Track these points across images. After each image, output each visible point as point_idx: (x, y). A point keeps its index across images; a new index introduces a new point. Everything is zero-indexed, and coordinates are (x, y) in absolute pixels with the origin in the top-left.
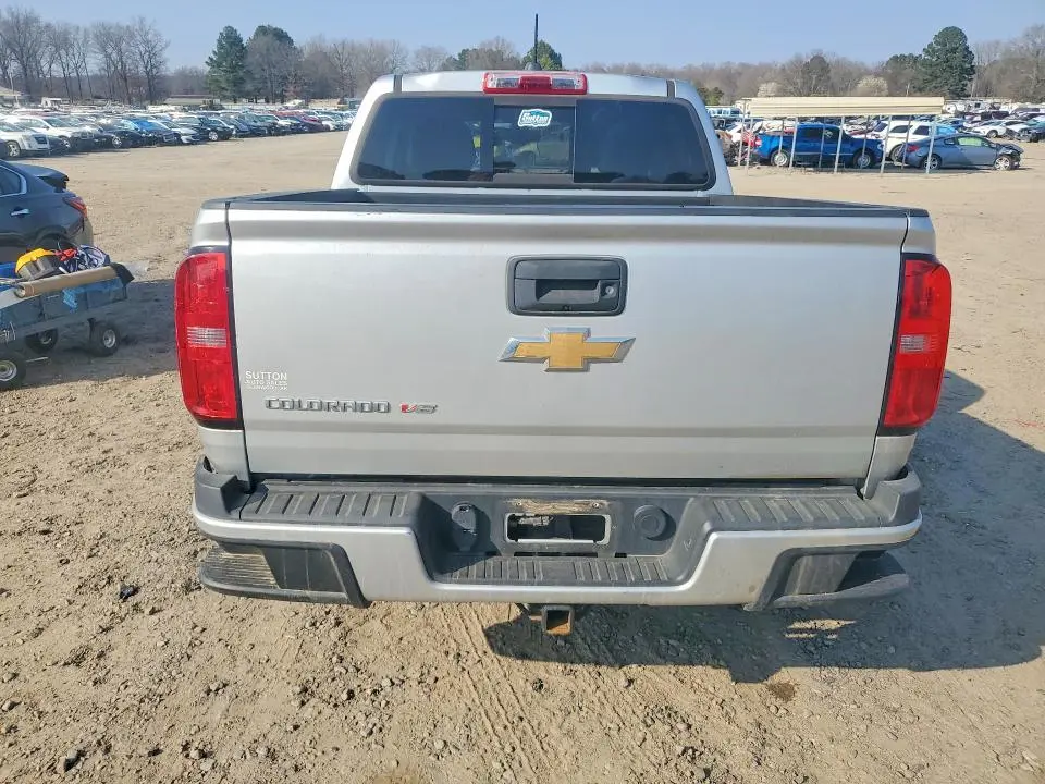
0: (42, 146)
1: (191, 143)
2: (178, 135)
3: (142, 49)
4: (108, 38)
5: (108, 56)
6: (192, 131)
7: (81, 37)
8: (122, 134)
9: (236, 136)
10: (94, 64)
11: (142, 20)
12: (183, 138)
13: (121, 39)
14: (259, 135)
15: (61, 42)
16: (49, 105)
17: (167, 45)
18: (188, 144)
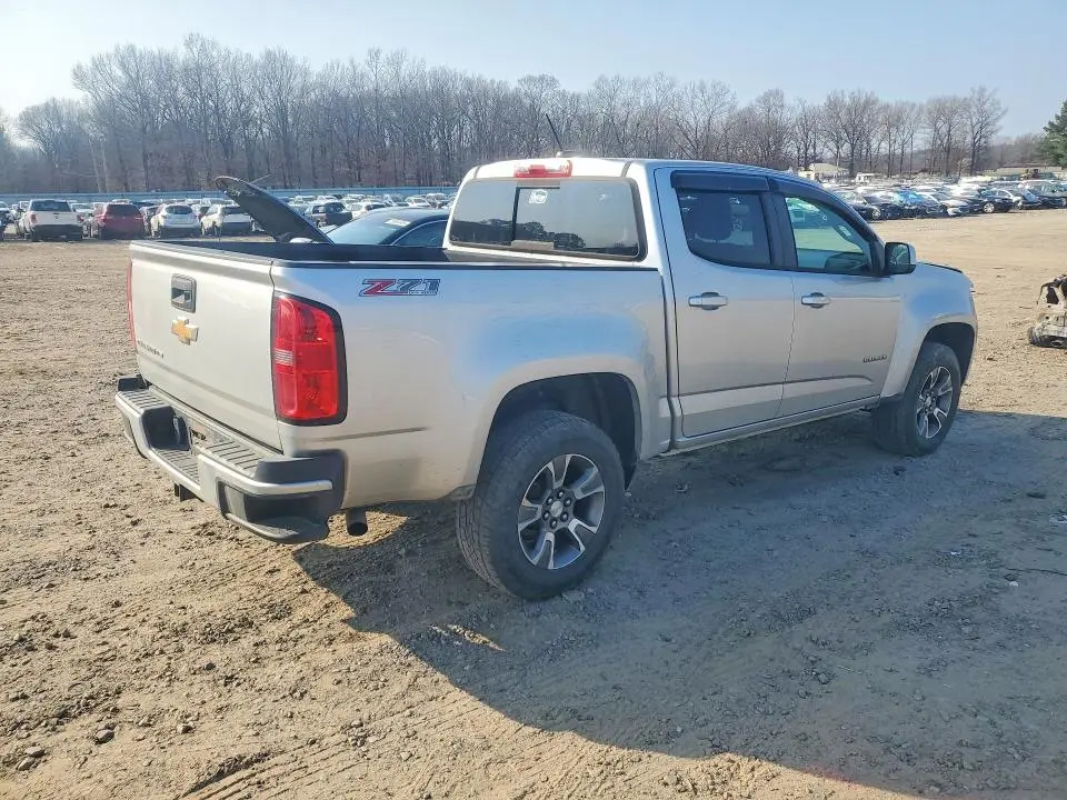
0: (800, 219)
1: (957, 215)
2: (945, 207)
3: (974, 121)
4: (943, 112)
5: (937, 130)
6: (962, 203)
7: (913, 115)
8: (884, 207)
9: (1022, 208)
10: (921, 140)
11: (982, 90)
12: (950, 211)
13: (954, 112)
14: (1054, 207)
15: (895, 120)
16: (862, 180)
17: (1004, 113)
18: (954, 216)
